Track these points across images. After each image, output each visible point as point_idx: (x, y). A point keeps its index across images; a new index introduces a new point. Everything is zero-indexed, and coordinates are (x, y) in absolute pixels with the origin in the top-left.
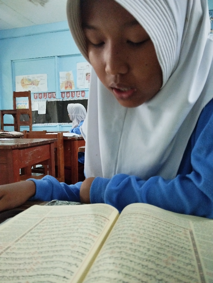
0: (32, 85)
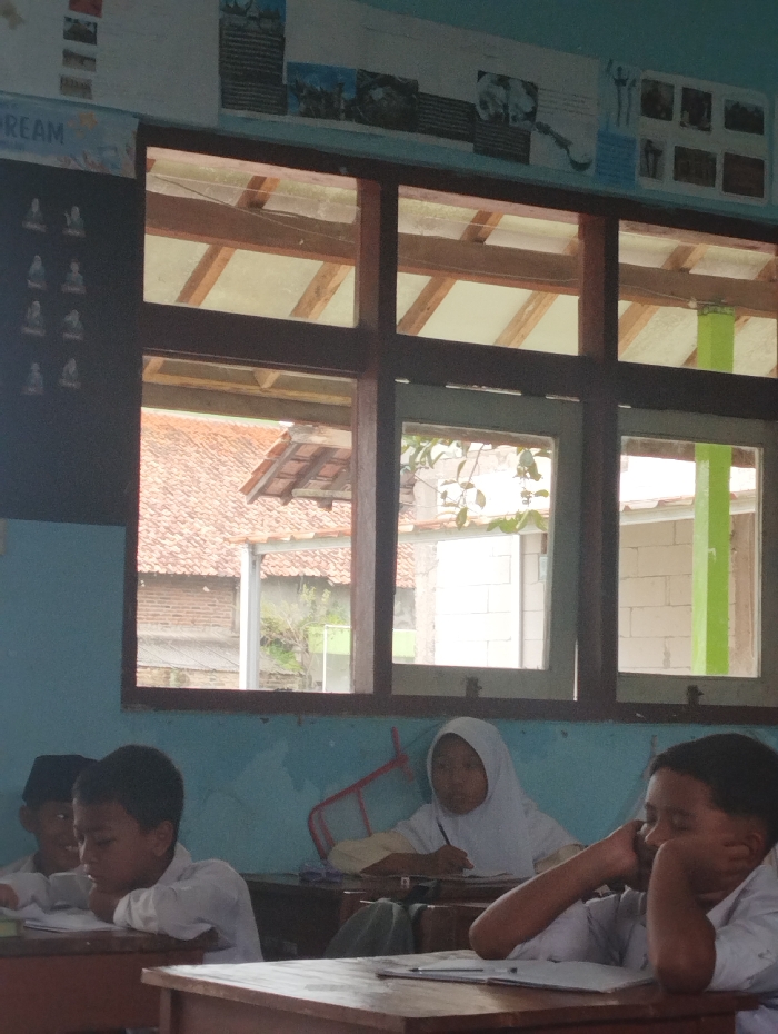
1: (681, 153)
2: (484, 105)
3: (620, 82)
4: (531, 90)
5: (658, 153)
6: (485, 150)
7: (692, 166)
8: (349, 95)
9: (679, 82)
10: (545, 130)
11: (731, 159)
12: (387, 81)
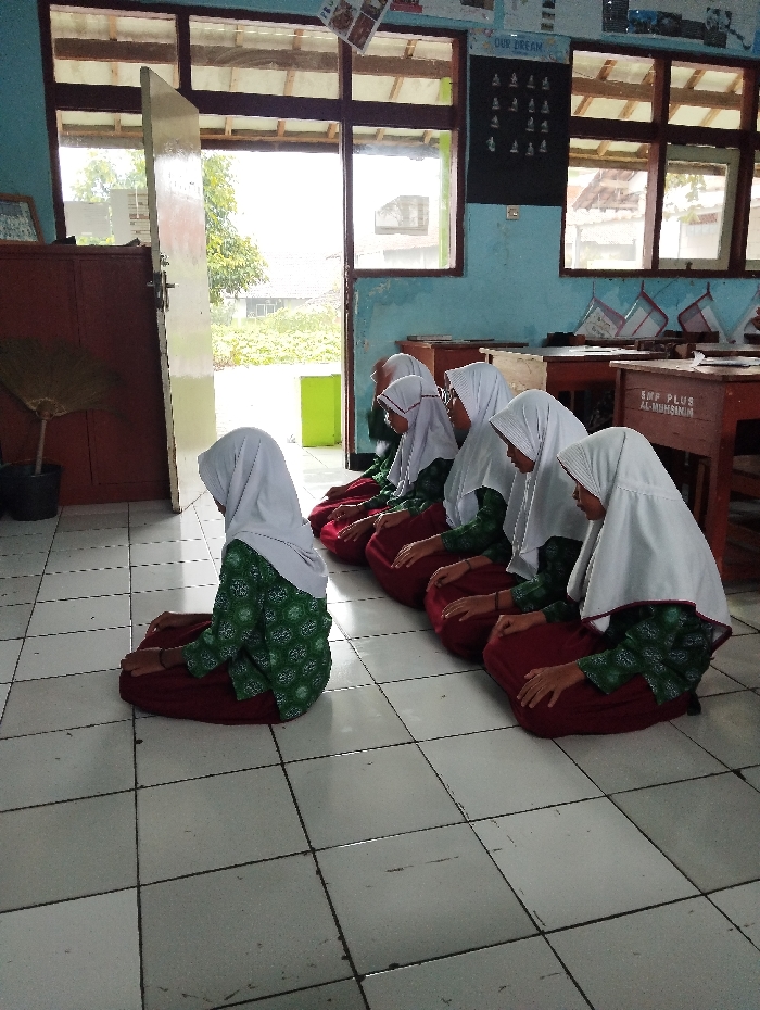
2: (708, 22)
4: (729, 14)
6: (709, 44)
8: (654, 22)
10: (733, 32)
12: (670, 15)
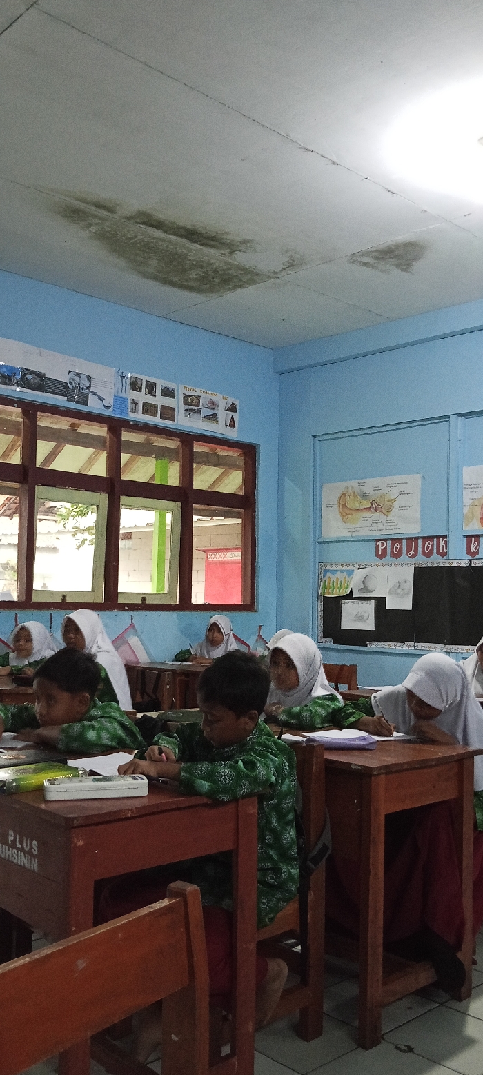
0: (373, 510)
1: (145, 404)
2: (71, 383)
3: (123, 377)
4: (89, 378)
5: (136, 404)
6: (71, 401)
7: (149, 409)
8: (18, 377)
9: (145, 378)
10: (94, 393)
11: (163, 407)
12: (33, 372)
